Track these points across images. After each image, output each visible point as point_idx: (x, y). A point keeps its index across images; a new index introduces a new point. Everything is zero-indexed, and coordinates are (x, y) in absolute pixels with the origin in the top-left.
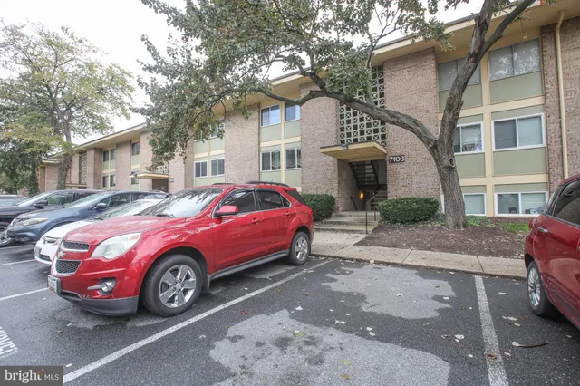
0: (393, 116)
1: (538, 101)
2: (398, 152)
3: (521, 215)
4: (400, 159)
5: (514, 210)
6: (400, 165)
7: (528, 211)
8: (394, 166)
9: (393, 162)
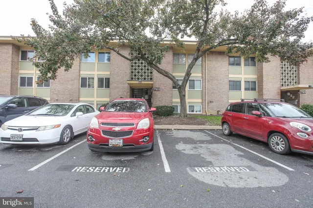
0: (166, 73)
1: (201, 75)
2: (157, 87)
3: (195, 113)
4: (158, 90)
5: (193, 111)
6: (158, 92)
7: (196, 112)
8: (155, 92)
9: (155, 90)
